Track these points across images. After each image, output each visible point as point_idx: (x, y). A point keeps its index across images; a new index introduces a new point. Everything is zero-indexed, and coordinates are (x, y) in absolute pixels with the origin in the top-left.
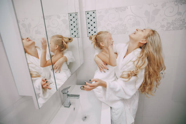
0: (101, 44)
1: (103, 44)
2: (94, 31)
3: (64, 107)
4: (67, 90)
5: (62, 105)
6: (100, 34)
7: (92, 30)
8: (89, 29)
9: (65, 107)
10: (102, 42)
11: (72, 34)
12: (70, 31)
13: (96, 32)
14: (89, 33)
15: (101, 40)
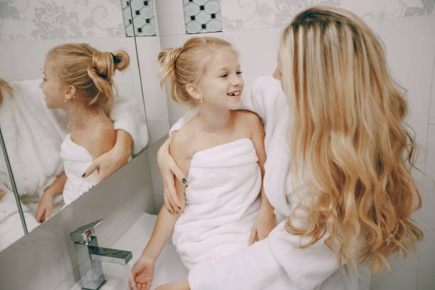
0: (190, 91)
1: (197, 92)
2: (209, 10)
3: (79, 289)
7: (202, 8)
8: (191, 4)
9: (83, 288)
10: (191, 82)
12: (123, 10)
13: (216, 16)
14: (193, 18)
15: (189, 75)
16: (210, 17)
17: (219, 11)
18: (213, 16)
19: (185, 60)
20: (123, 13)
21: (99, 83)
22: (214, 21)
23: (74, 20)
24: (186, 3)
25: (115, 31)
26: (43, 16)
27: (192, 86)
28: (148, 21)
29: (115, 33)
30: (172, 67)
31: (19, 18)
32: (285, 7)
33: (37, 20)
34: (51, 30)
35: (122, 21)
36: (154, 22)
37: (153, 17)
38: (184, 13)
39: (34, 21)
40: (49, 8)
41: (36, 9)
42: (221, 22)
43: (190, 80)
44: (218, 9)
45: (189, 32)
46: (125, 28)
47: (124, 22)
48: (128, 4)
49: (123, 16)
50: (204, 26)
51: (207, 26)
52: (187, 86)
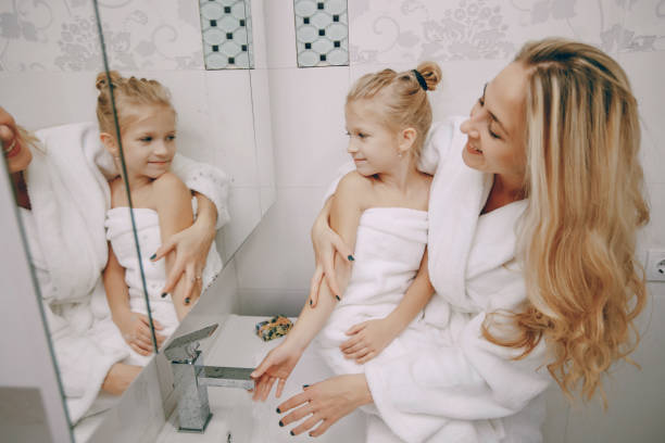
2: (331, 35)
3: (175, 429)
4: (194, 345)
5: (167, 419)
7: (322, 33)
8: (307, 27)
9: (180, 429)
11: (215, 49)
12: (203, 32)
13: (341, 44)
14: (308, 46)
16: (333, 45)
17: (346, 38)
18: (337, 44)
20: (203, 37)
22: (337, 51)
23: (124, 45)
24: (298, 25)
25: (188, 61)
26: (75, 37)
28: (244, 48)
29: (187, 64)
31: (35, 39)
32: (435, 36)
33: (65, 43)
34: (86, 56)
35: (200, 47)
36: (252, 50)
37: (252, 43)
38: (296, 38)
39: (61, 43)
40: (85, 25)
41: (64, 26)
42: (348, 52)
44: (345, 35)
46: (205, 57)
47: (204, 48)
48: (213, 24)
49: (203, 41)
50: (323, 58)
51: (328, 57)
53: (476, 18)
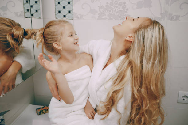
6: (51, 25)
7: (64, 7)
8: (59, 5)
10: (56, 41)
12: (24, 4)
13: (71, 12)
14: (59, 12)
15: (54, 38)
16: (68, 12)
17: (73, 10)
18: (69, 12)
19: (49, 31)
20: (24, 6)
21: (12, 43)
22: (69, 14)
24: (56, 4)
25: (19, 14)
27: (56, 43)
28: (37, 11)
29: (19, 15)
30: (42, 37)
32: (103, 11)
35: (23, 10)
36: (40, 12)
37: (40, 9)
38: (55, 9)
42: (73, 15)
43: (55, 40)
44: (72, 9)
45: (57, 18)
46: (25, 13)
47: (24, 10)
48: (27, 2)
49: (24, 7)
50: (65, 16)
51: (66, 16)
52: (53, 44)
53: (117, 5)
